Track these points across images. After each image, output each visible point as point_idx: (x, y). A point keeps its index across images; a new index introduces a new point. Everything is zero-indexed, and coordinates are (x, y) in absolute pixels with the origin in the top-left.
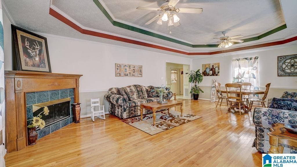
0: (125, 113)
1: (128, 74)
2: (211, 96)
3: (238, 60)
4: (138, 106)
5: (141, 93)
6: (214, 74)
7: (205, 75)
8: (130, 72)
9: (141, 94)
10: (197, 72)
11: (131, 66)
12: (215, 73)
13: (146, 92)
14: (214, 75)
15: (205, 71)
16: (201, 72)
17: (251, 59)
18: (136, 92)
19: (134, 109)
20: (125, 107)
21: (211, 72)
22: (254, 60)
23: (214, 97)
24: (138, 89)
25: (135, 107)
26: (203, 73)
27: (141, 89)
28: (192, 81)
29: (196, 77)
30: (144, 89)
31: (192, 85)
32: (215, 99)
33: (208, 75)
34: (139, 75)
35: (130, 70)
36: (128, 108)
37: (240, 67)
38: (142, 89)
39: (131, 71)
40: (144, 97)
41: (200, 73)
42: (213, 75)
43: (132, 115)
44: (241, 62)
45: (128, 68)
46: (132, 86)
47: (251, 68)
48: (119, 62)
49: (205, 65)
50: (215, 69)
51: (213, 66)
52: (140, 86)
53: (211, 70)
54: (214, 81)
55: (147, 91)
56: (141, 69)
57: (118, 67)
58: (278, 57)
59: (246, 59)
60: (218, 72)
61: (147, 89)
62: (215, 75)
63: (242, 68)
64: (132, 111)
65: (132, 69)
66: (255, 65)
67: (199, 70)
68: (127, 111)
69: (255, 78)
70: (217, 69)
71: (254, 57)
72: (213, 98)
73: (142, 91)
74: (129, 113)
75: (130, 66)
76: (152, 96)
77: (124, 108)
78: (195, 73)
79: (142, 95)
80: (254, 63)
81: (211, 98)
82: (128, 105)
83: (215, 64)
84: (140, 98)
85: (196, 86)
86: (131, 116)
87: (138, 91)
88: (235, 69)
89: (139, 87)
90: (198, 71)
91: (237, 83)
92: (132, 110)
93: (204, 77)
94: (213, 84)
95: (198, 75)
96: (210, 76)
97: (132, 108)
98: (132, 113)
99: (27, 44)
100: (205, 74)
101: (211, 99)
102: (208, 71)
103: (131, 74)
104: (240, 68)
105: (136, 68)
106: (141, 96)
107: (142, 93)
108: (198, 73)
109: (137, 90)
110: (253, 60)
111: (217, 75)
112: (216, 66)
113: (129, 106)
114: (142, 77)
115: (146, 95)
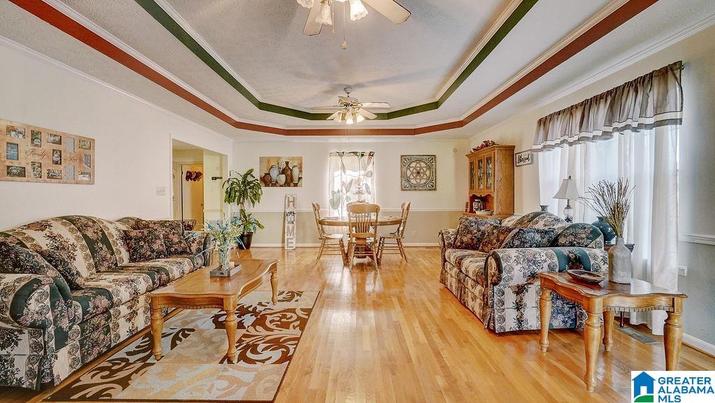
0: (63, 353)
1: (29, 168)
2: (286, 234)
3: (341, 155)
4: (120, 303)
5: (105, 248)
6: (290, 182)
7: (267, 185)
8: (37, 159)
9: (103, 253)
10: (247, 174)
11: (44, 136)
12: (292, 180)
13: (120, 242)
14: (289, 186)
15: (266, 174)
16: (257, 174)
17: (362, 155)
18: (82, 246)
19: (103, 322)
20: (65, 324)
21: (283, 178)
22: (369, 158)
23: (292, 237)
24: (90, 234)
25: (106, 311)
26: (261, 178)
27: (100, 233)
28: (236, 200)
29: (242, 190)
30: (114, 233)
31: (234, 208)
32: (294, 242)
33: (275, 184)
34: (80, 177)
35: (39, 150)
36: (76, 327)
37: (343, 168)
38: (103, 234)
39: (42, 155)
40: (116, 265)
41: (253, 179)
42: (287, 184)
43: (96, 351)
44: (347, 160)
45: (24, 142)
46: (54, 223)
47: (362, 172)
49: (269, 160)
50: (291, 170)
51: (287, 163)
52: (94, 222)
53: (283, 172)
54: (291, 199)
55: (126, 237)
56: (88, 152)
58: (402, 156)
59: (355, 153)
60: (300, 178)
61: (125, 232)
62: (292, 184)
63: (348, 172)
64: (95, 335)
65: (47, 147)
66: (370, 168)
67: (251, 170)
68: (74, 341)
69: (369, 193)
70: (296, 172)
71: (367, 152)
72: (290, 241)
73: (105, 240)
74: (82, 345)
75: (35, 135)
76: (149, 253)
77: (59, 331)
78: (240, 179)
79: (109, 256)
80: (368, 164)
81: (286, 240)
82: (80, 311)
83: (293, 159)
84: (103, 269)
85: (242, 211)
86: (91, 358)
87: (91, 244)
88: (335, 173)
89: (91, 224)
90: (250, 173)
91: (359, 203)
92: (96, 328)
93: (264, 189)
94: (289, 206)
95: (249, 183)
96: (281, 186)
97: (96, 321)
98: (96, 343)
100: (267, 181)
101: (286, 242)
102: (274, 174)
103: (45, 172)
104: (344, 172)
105: (67, 148)
106: (104, 259)
107: (109, 247)
108: (249, 179)
109: (85, 237)
110: (366, 158)
111: (296, 185)
112: (294, 164)
113: (85, 312)
114: (93, 184)
115: (125, 255)
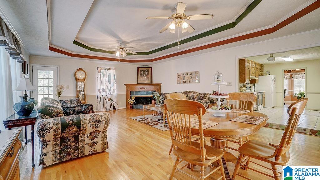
1: (186, 81)
8: (188, 79)
11: (189, 74)
34: (196, 82)
35: (188, 77)
45: (185, 76)
48: (180, 72)
56: (197, 75)
57: (179, 75)
65: (189, 76)
75: (187, 74)
99: (142, 72)
103: (189, 81)
105: (193, 75)
